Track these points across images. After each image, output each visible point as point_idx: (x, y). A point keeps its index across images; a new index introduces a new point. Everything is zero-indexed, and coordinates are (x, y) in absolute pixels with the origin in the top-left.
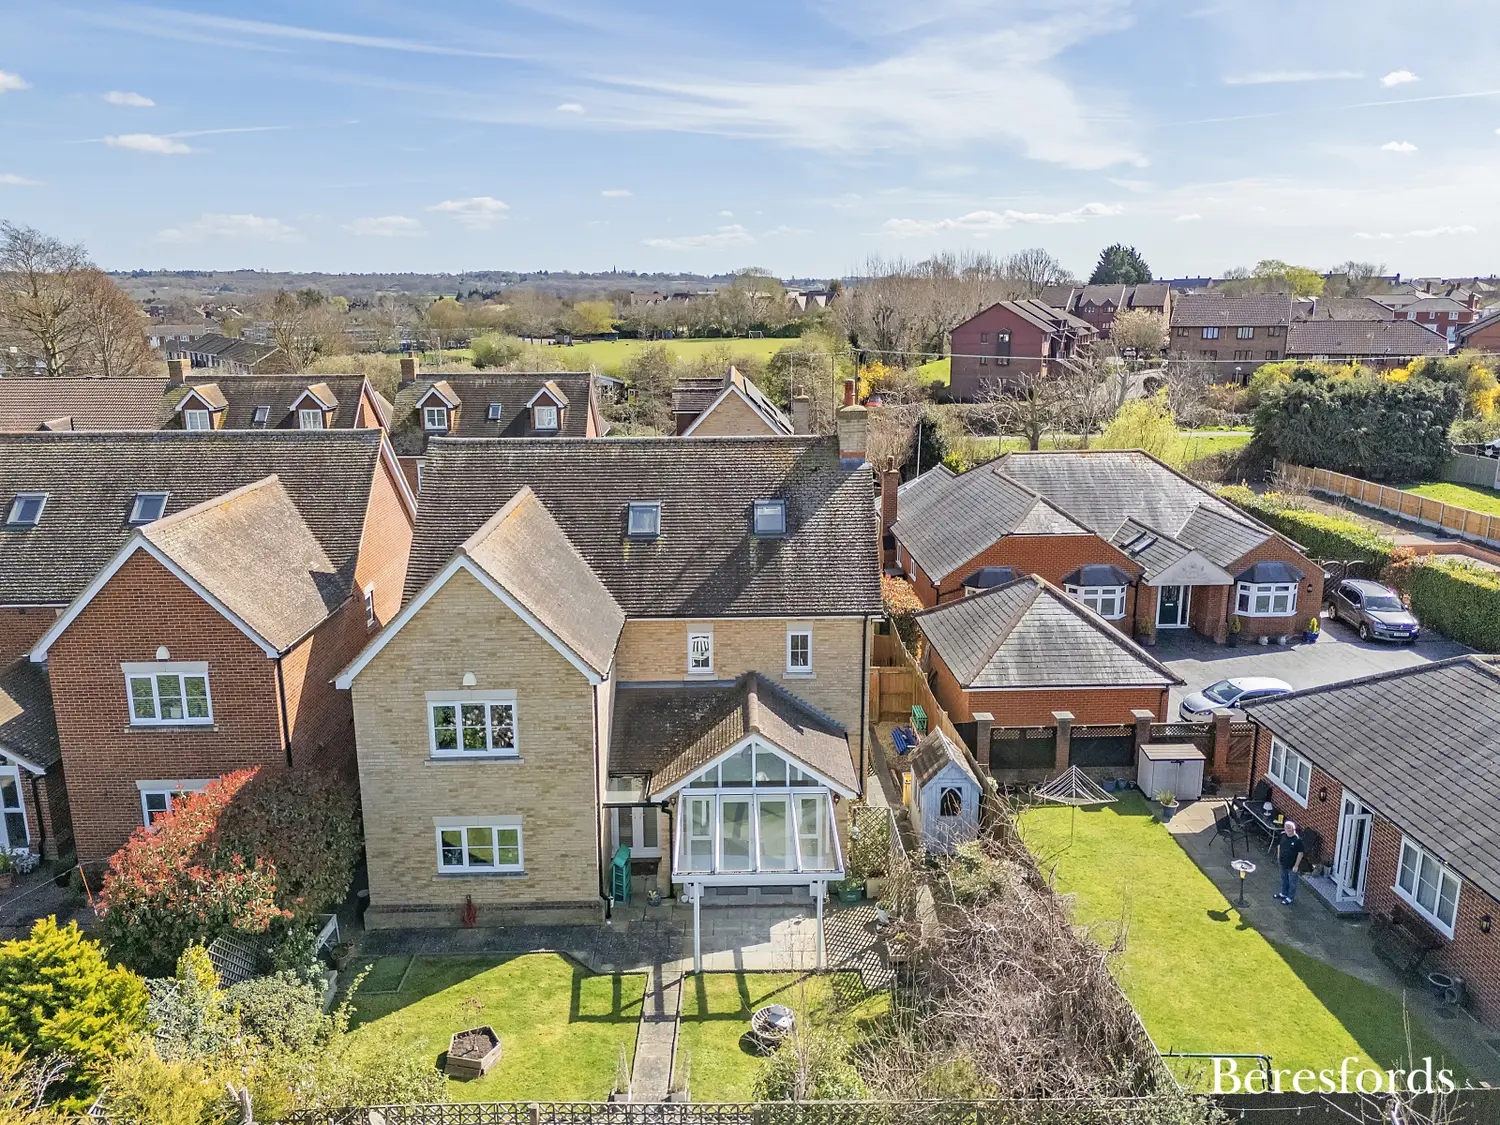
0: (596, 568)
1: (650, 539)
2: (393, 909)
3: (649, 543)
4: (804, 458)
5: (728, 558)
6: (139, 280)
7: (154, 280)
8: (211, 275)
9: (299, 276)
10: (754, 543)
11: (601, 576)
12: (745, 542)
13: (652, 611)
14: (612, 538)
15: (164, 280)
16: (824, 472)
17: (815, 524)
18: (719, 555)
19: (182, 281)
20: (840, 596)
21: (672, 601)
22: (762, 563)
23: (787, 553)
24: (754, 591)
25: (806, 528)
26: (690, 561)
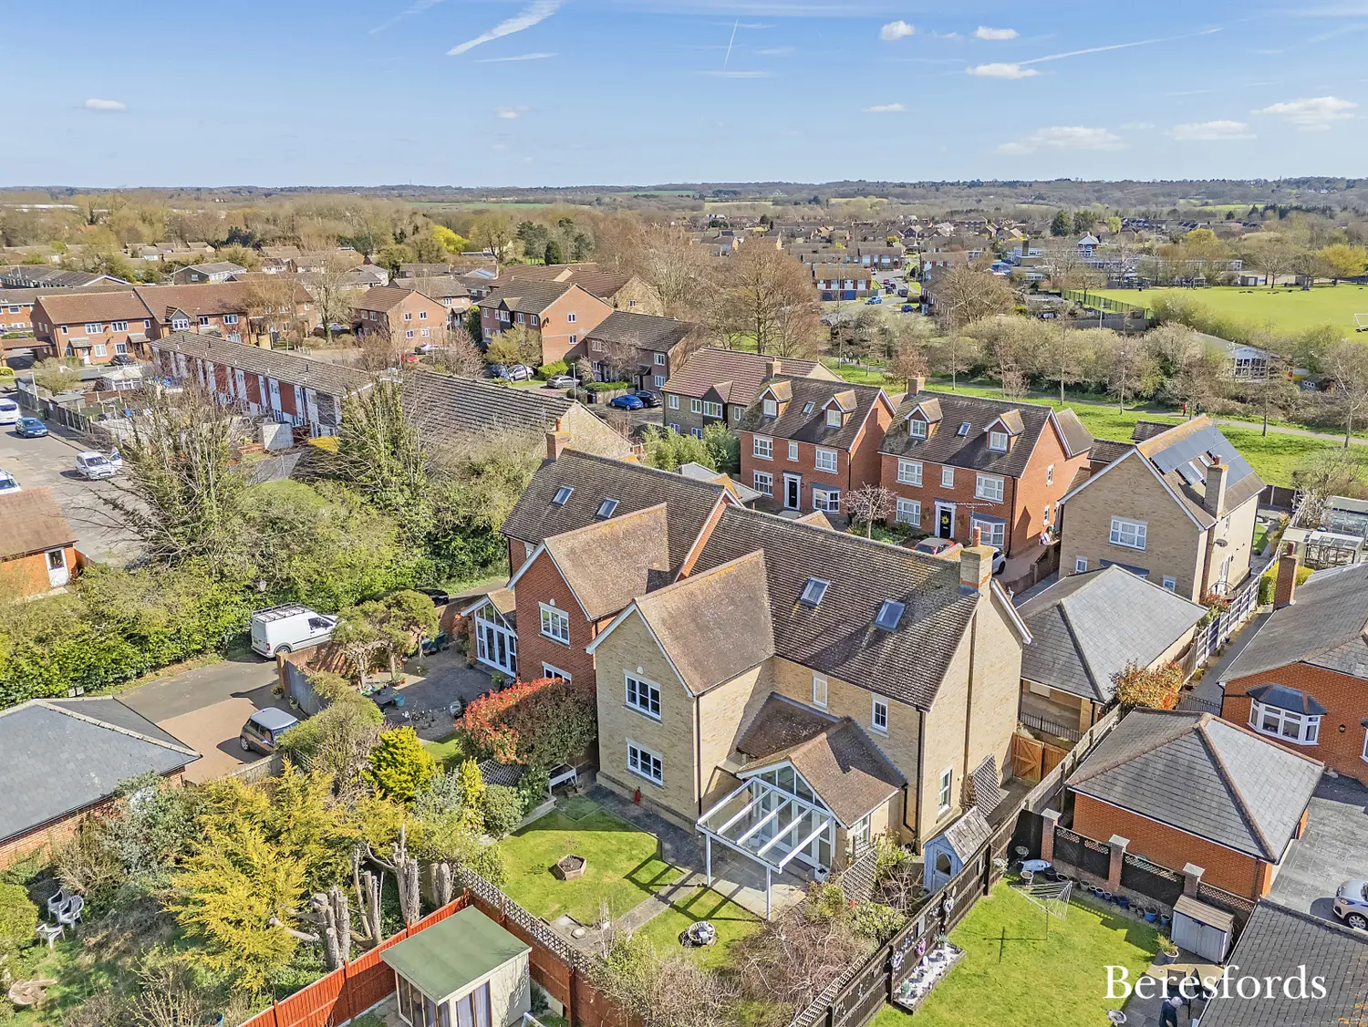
0: (774, 616)
1: (811, 606)
2: (608, 778)
3: (810, 608)
4: (937, 576)
5: (852, 634)
6: (972, 190)
7: (985, 190)
8: (1031, 184)
9: (1110, 183)
10: (871, 630)
11: (774, 622)
12: (866, 628)
13: (790, 655)
14: (792, 598)
15: (993, 190)
16: (944, 591)
17: (917, 628)
18: (845, 630)
19: (1007, 191)
20: (908, 689)
21: (807, 652)
22: (869, 646)
23: (889, 644)
24: (855, 664)
25: (910, 630)
26: (827, 629)
